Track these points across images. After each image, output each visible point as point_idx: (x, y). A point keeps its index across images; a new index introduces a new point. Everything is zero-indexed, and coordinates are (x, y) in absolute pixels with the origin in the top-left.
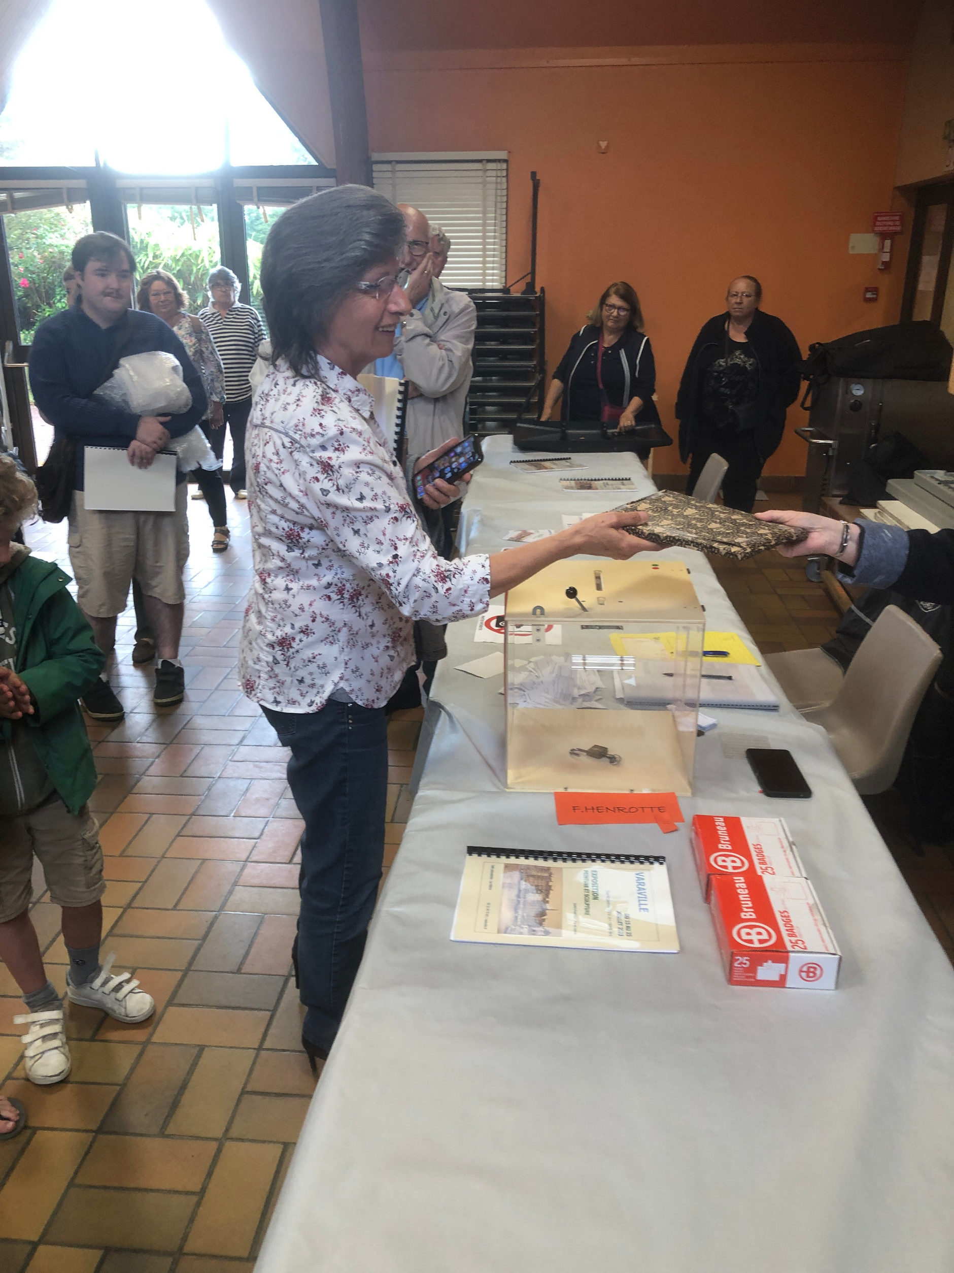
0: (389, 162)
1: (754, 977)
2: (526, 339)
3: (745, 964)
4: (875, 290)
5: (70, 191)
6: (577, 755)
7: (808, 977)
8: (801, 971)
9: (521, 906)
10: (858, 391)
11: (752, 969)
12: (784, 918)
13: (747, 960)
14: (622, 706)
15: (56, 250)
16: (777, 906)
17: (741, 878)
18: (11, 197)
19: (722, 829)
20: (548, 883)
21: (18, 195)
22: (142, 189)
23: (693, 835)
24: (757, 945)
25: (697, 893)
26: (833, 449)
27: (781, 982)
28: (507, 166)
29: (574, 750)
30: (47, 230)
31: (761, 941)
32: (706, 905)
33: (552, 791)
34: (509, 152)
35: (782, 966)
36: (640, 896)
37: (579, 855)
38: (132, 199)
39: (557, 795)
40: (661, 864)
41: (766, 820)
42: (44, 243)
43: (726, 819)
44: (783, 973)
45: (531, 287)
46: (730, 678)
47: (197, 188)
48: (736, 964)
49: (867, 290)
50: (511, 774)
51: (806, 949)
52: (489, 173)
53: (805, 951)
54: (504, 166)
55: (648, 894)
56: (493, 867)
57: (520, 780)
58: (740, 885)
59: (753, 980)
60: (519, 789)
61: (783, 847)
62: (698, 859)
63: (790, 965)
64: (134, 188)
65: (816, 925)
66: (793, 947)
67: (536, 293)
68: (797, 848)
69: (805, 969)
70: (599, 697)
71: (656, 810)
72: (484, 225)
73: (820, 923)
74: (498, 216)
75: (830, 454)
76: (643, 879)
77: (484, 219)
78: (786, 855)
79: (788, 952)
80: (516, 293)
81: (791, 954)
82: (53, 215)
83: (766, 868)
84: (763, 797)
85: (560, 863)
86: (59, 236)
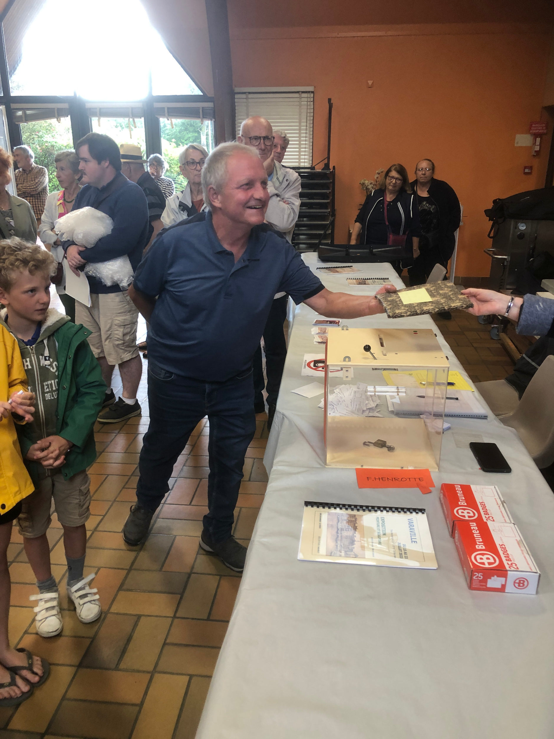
0: (245, 93)
1: (486, 586)
2: (324, 196)
3: (480, 577)
4: (531, 168)
5: (58, 109)
6: (368, 445)
7: (519, 586)
8: (515, 582)
9: (339, 538)
10: (522, 227)
11: (485, 581)
12: (503, 549)
13: (481, 575)
14: (393, 416)
15: (50, 144)
16: (498, 542)
17: (475, 523)
18: (25, 113)
19: (460, 493)
20: (355, 524)
21: (28, 112)
22: (100, 109)
23: (442, 496)
24: (487, 566)
25: (446, 532)
26: (507, 262)
27: (502, 589)
28: (314, 95)
29: (366, 442)
30: (44, 133)
31: (490, 564)
32: (452, 539)
33: (355, 468)
34: (315, 87)
35: (503, 579)
36: (411, 533)
37: (373, 507)
38: (95, 115)
39: (357, 470)
40: (423, 513)
41: (487, 487)
42: (43, 140)
43: (462, 487)
44: (504, 583)
45: (327, 166)
46: (457, 399)
47: (132, 108)
48: (474, 578)
49: (525, 168)
50: (329, 456)
51: (518, 568)
52: (303, 99)
53: (517, 570)
54: (312, 95)
55: (416, 532)
56: (321, 514)
57: (334, 461)
58: (474, 527)
59: (485, 587)
60: (333, 466)
61: (498, 504)
62: (446, 512)
63: (508, 579)
64: (96, 108)
65: (523, 554)
66: (510, 567)
67: (330, 170)
68: (506, 504)
69: (517, 581)
70: (379, 410)
71: (417, 480)
72: (300, 130)
73: (525, 552)
74: (308, 125)
75: (505, 264)
76: (413, 523)
77: (300, 126)
78: (500, 509)
79: (507, 571)
80: (319, 169)
81: (509, 572)
82: (47, 124)
83: (489, 517)
84: (481, 472)
85: (361, 512)
86: (51, 136)
